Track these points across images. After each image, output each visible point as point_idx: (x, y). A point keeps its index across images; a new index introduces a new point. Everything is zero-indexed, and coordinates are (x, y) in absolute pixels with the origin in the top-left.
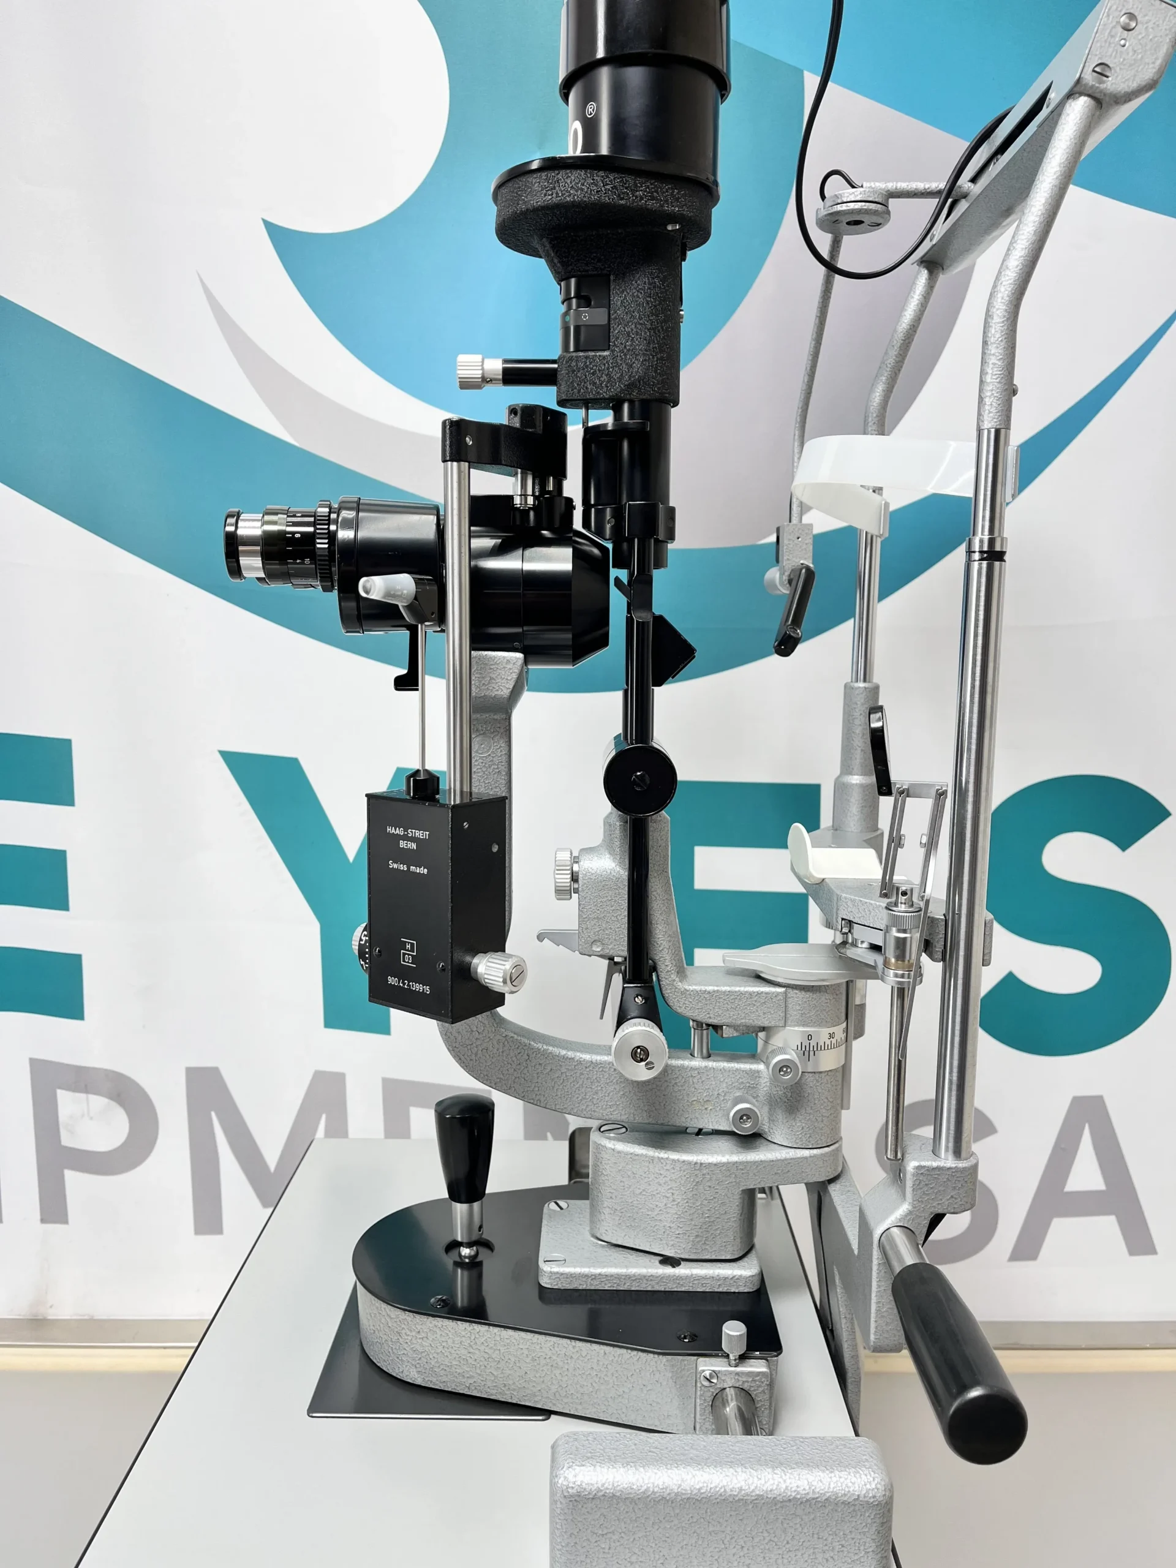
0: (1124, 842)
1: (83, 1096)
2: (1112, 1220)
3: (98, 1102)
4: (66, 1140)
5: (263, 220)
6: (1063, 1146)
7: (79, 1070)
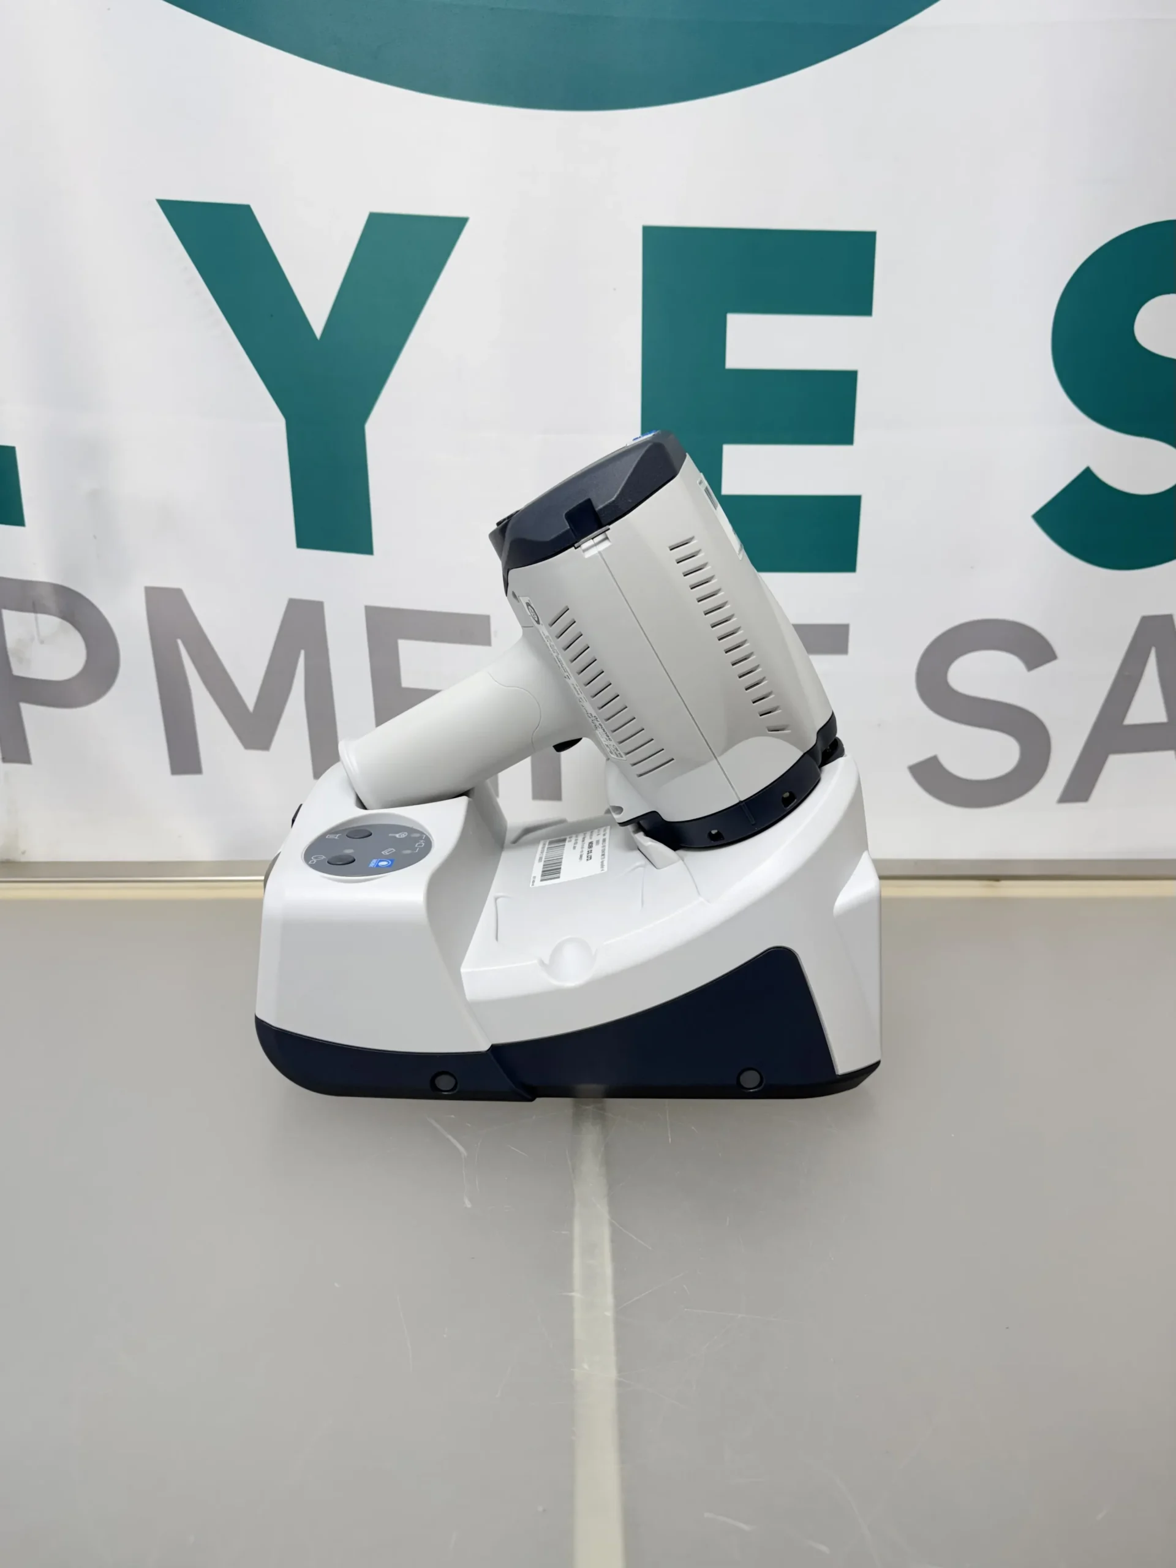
1: (32, 615)
3: (50, 623)
4: (18, 670)
6: (1127, 673)
7: (25, 586)
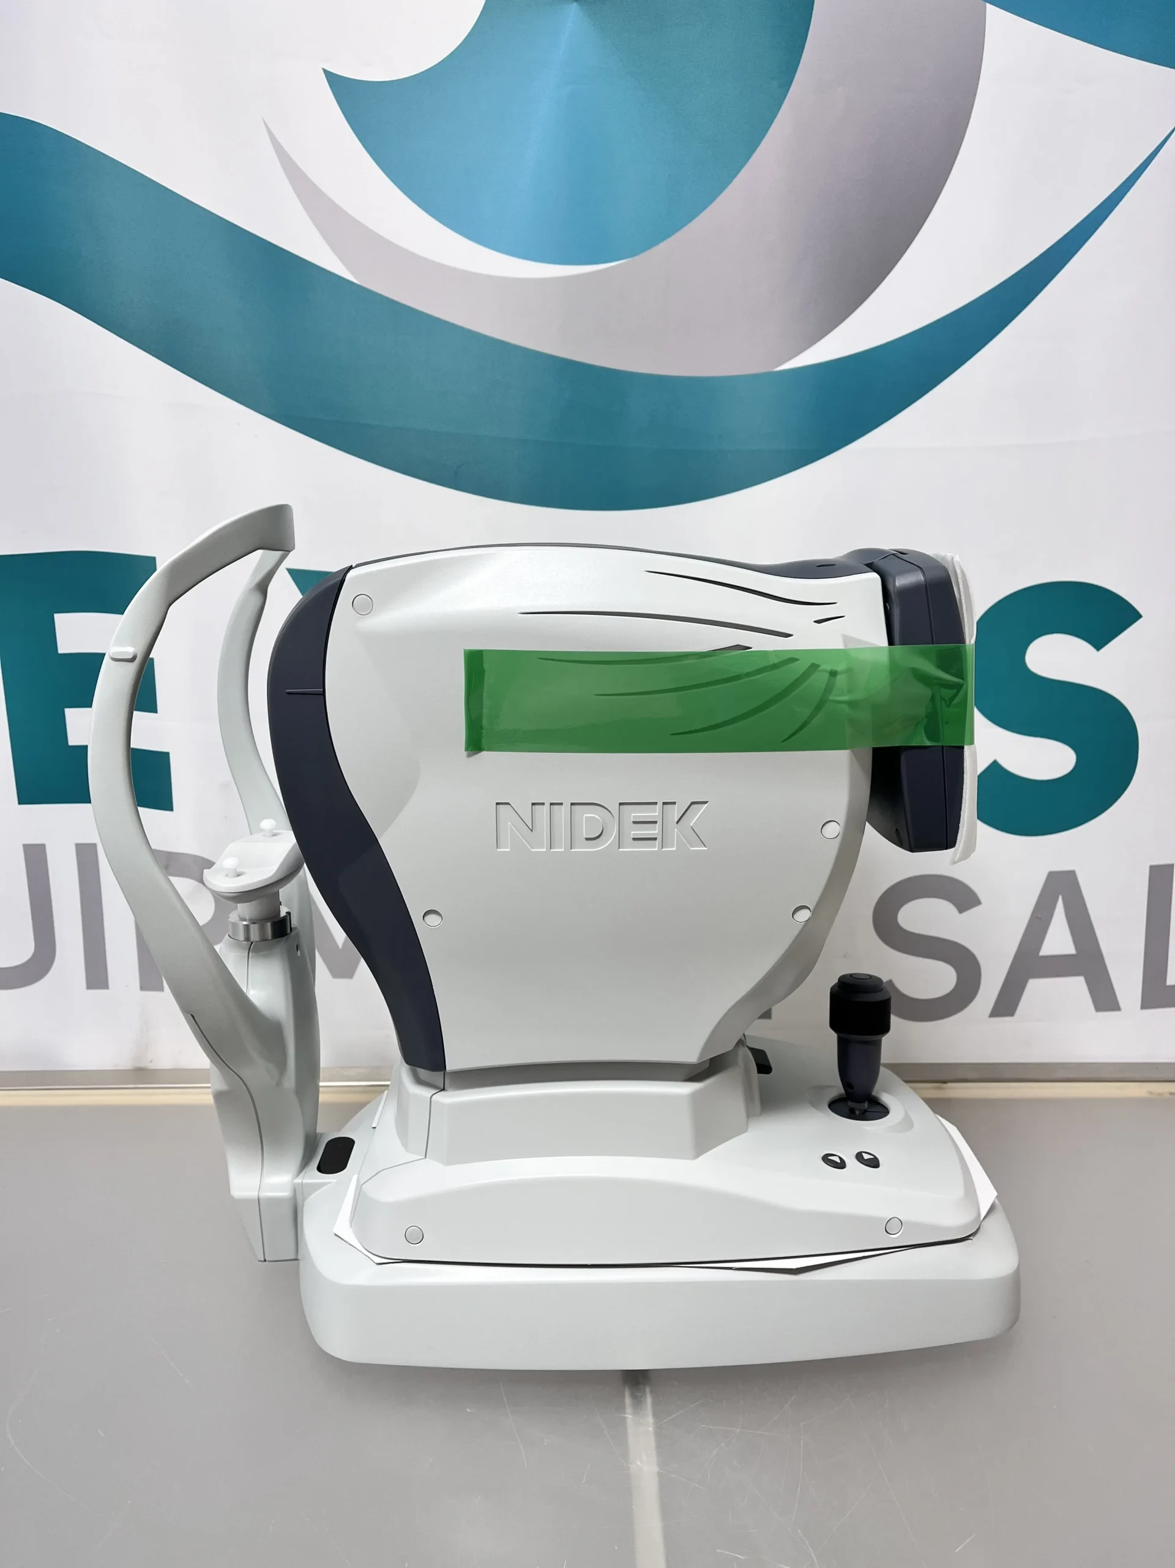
0: (1099, 642)
2: (1081, 980)
3: (189, 883)
5: (324, 70)
6: (1039, 916)
7: (171, 856)
